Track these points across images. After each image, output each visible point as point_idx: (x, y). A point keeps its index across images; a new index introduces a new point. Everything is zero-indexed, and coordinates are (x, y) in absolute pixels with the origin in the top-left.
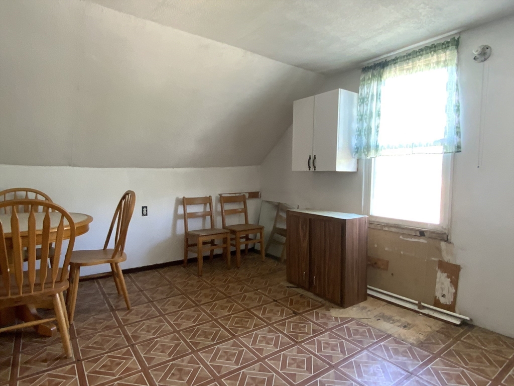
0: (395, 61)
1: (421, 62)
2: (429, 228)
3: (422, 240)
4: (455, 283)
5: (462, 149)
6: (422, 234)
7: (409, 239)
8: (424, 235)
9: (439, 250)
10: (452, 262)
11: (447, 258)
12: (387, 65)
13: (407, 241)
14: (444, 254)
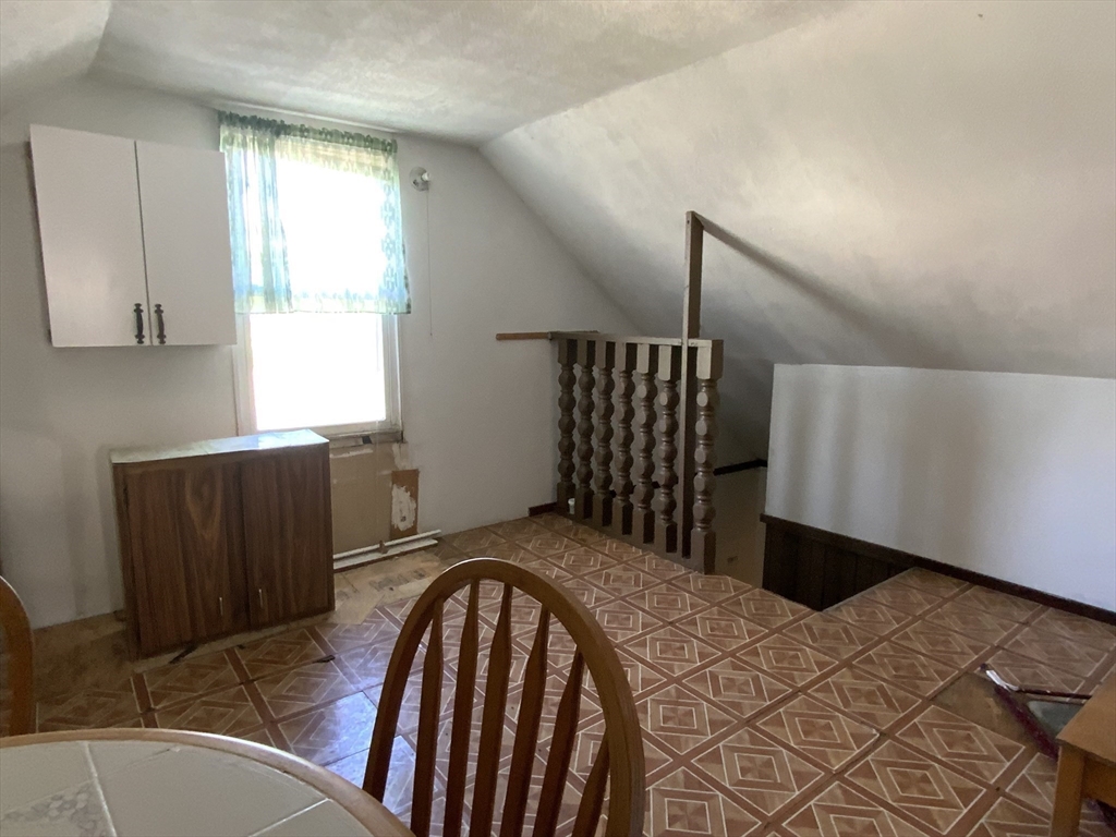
0: (303, 132)
1: (350, 154)
2: (376, 429)
3: (367, 450)
4: (414, 496)
5: (412, 310)
6: (367, 440)
7: (345, 455)
8: (370, 442)
9: (391, 457)
10: (408, 468)
11: (403, 465)
12: (287, 134)
13: (343, 458)
14: (397, 461)
